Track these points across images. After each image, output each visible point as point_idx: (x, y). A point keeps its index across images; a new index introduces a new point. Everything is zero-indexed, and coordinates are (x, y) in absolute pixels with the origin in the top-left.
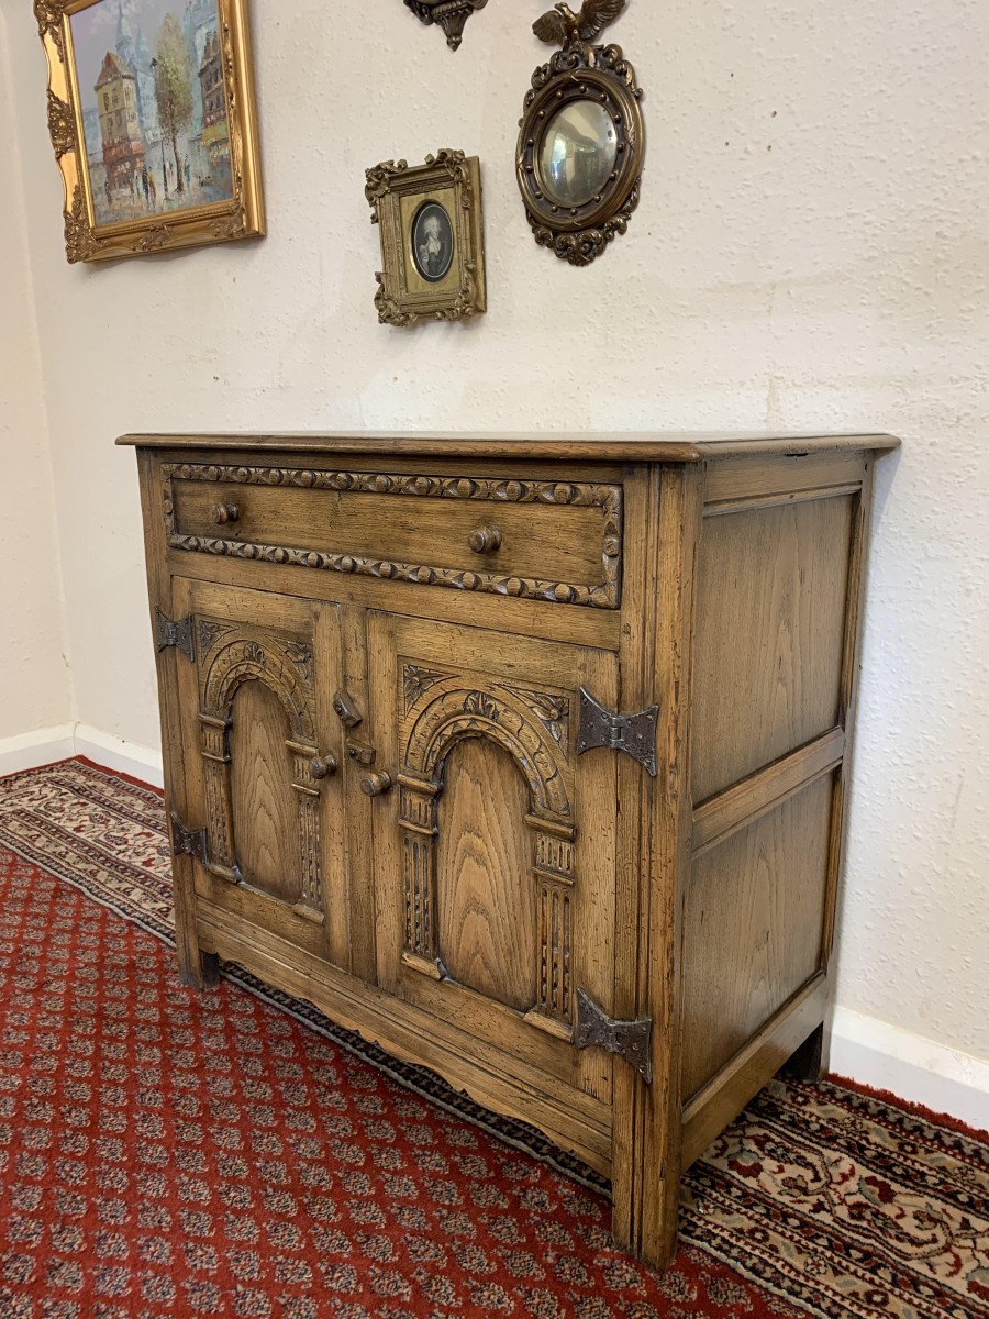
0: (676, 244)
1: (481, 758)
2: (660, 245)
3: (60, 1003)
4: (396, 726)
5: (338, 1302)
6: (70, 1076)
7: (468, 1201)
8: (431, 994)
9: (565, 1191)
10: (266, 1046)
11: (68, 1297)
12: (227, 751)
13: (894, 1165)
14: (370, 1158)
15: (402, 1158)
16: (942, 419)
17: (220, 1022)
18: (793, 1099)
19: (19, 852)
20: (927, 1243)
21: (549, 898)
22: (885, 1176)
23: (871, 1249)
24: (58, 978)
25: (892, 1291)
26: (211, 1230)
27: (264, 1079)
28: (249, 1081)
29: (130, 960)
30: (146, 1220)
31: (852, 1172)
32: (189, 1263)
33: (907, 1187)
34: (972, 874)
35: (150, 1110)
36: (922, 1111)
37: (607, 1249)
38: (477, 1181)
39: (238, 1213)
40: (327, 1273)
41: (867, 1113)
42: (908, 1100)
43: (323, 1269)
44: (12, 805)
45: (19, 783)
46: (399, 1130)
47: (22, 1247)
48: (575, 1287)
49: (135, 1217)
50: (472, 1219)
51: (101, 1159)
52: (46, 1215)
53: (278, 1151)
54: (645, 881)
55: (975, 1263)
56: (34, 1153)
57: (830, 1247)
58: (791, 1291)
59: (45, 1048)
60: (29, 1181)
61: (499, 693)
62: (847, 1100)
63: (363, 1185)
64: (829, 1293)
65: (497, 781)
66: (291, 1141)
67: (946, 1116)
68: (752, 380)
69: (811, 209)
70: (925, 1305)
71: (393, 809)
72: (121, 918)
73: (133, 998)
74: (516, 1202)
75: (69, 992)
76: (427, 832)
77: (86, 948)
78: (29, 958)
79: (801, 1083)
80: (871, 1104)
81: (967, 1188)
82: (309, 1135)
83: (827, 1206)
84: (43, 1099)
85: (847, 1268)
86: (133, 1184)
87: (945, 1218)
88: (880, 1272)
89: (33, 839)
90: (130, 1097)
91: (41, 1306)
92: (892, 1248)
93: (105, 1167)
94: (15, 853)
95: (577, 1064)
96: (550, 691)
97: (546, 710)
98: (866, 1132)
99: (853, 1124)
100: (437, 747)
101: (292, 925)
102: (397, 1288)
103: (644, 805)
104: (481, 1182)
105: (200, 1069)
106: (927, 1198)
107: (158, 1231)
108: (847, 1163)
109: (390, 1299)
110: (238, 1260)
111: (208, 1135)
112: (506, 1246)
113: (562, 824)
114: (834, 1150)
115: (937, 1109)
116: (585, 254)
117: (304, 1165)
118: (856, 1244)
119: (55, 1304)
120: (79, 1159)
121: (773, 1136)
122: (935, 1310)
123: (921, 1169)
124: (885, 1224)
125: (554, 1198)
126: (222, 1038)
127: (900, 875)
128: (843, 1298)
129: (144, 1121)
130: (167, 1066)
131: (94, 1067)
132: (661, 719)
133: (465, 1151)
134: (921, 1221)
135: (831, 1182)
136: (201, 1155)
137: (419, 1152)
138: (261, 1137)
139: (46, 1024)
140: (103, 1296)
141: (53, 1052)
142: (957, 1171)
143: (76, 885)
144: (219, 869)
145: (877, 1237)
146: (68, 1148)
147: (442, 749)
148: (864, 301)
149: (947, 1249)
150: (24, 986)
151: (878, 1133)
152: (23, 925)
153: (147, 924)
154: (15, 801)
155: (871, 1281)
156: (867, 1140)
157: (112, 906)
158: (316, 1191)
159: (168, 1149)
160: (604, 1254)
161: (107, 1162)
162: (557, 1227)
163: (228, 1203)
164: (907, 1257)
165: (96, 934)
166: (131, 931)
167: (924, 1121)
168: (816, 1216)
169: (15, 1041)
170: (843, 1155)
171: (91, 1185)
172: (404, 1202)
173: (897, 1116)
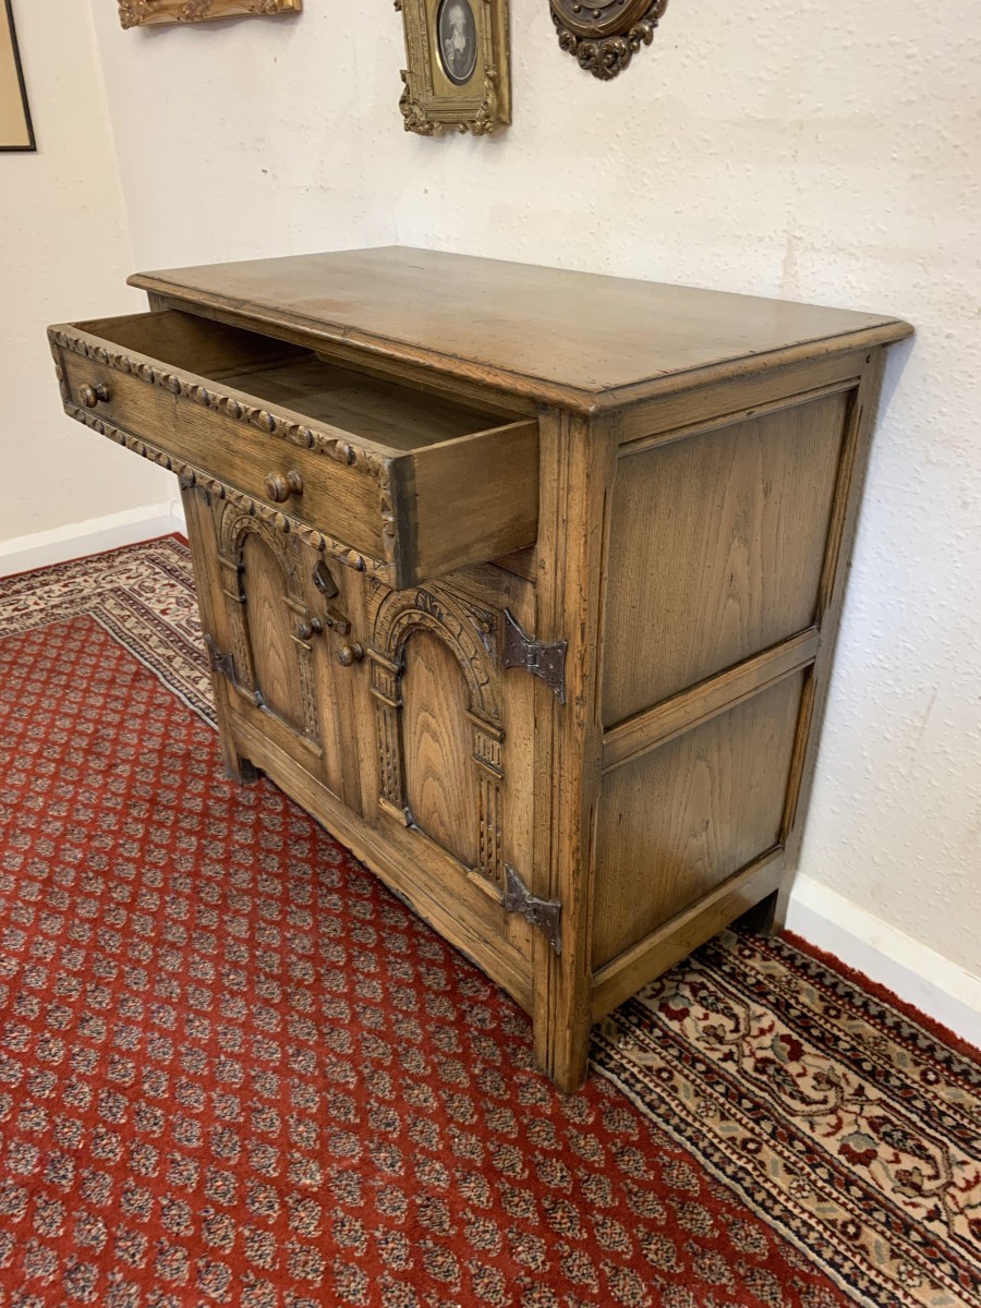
0: (704, 63)
1: (432, 649)
2: (686, 62)
3: (123, 786)
4: (365, 605)
5: (296, 1081)
6: (121, 855)
7: (422, 1010)
8: (403, 836)
9: (507, 1012)
10: (285, 844)
11: (93, 1046)
12: (242, 591)
13: (813, 1027)
14: (350, 959)
15: (377, 963)
16: (962, 308)
17: (251, 817)
18: (741, 951)
19: (111, 632)
20: (817, 1103)
21: (484, 784)
22: (801, 1036)
23: (762, 1101)
24: (124, 761)
25: (767, 1142)
26: (209, 1005)
27: (277, 876)
28: (265, 876)
29: (188, 750)
30: (161, 990)
31: (771, 1028)
32: (187, 1031)
33: (818, 1048)
34: (934, 782)
35: (179, 894)
36: (861, 979)
37: (528, 1069)
38: (435, 992)
39: (233, 994)
40: (293, 1055)
41: (805, 974)
42: (850, 965)
43: (291, 1051)
44: (111, 582)
45: (121, 558)
46: (379, 936)
47: (64, 999)
48: (491, 1098)
49: (152, 987)
50: (422, 1026)
51: (134, 933)
52: (85, 975)
53: (276, 943)
54: (556, 790)
55: (855, 1128)
56: (83, 921)
57: (726, 1095)
58: (677, 1129)
59: (105, 827)
60: (76, 944)
61: (441, 596)
62: (790, 960)
63: (338, 983)
64: (710, 1135)
65: (446, 674)
66: (289, 935)
67: (880, 986)
68: (771, 238)
69: (849, 32)
70: (793, 1159)
71: (367, 677)
72: (186, 706)
73: (183, 788)
74: (462, 1015)
75: (132, 777)
76: (392, 704)
77: (152, 734)
78: (104, 740)
79: (752, 936)
80: (813, 965)
81: (875, 1058)
82: (305, 932)
83: (736, 1057)
84: (97, 873)
85: (734, 1116)
86: (156, 957)
87: (843, 1083)
88: (763, 1124)
89: (124, 619)
90: (165, 880)
91: (70, 1050)
92: (782, 1104)
93: (136, 940)
94: (107, 634)
95: (506, 922)
96: (482, 606)
97: (480, 621)
98: (798, 992)
99: (789, 982)
100: (396, 633)
101: (299, 751)
102: (346, 1076)
103: (556, 728)
104: (437, 994)
105: (226, 861)
106: (832, 1062)
107: (168, 1001)
108: (770, 1018)
109: (338, 1085)
110: (225, 1034)
111: (223, 922)
112: (444, 1054)
113: (493, 726)
114: (762, 1005)
115: (874, 978)
116: (609, 67)
117: (294, 958)
118: (750, 1095)
119: (82, 1050)
120: (117, 930)
121: (709, 985)
122: (801, 1164)
123: (838, 1033)
124: (784, 1081)
125: (495, 1017)
126: (250, 832)
127: (868, 771)
128: (721, 1141)
129: (173, 903)
130: (200, 854)
131: (141, 849)
132: (569, 655)
133: (431, 963)
134: (819, 1082)
135: (748, 1034)
136: (213, 939)
137: (392, 959)
138: (265, 929)
139: (110, 804)
140: (118, 1049)
141: (111, 832)
142: (871, 1040)
143: (154, 670)
144: (244, 691)
145: (771, 1093)
146: (109, 919)
147: (401, 635)
148: (895, 155)
149: (833, 1111)
150: (96, 767)
151: (810, 995)
152: (104, 707)
153: (208, 715)
154: (115, 578)
155: (752, 1130)
156: (796, 999)
157: (180, 695)
158: (300, 983)
159: (188, 930)
160: (525, 1073)
161: (138, 936)
162: (491, 1043)
163: (227, 984)
164: (793, 1113)
165: (162, 722)
166: (192, 721)
167: (857, 988)
168: (723, 1065)
169: (82, 818)
170: (769, 1012)
171: (124, 954)
172: (369, 1003)
173: (833, 980)
